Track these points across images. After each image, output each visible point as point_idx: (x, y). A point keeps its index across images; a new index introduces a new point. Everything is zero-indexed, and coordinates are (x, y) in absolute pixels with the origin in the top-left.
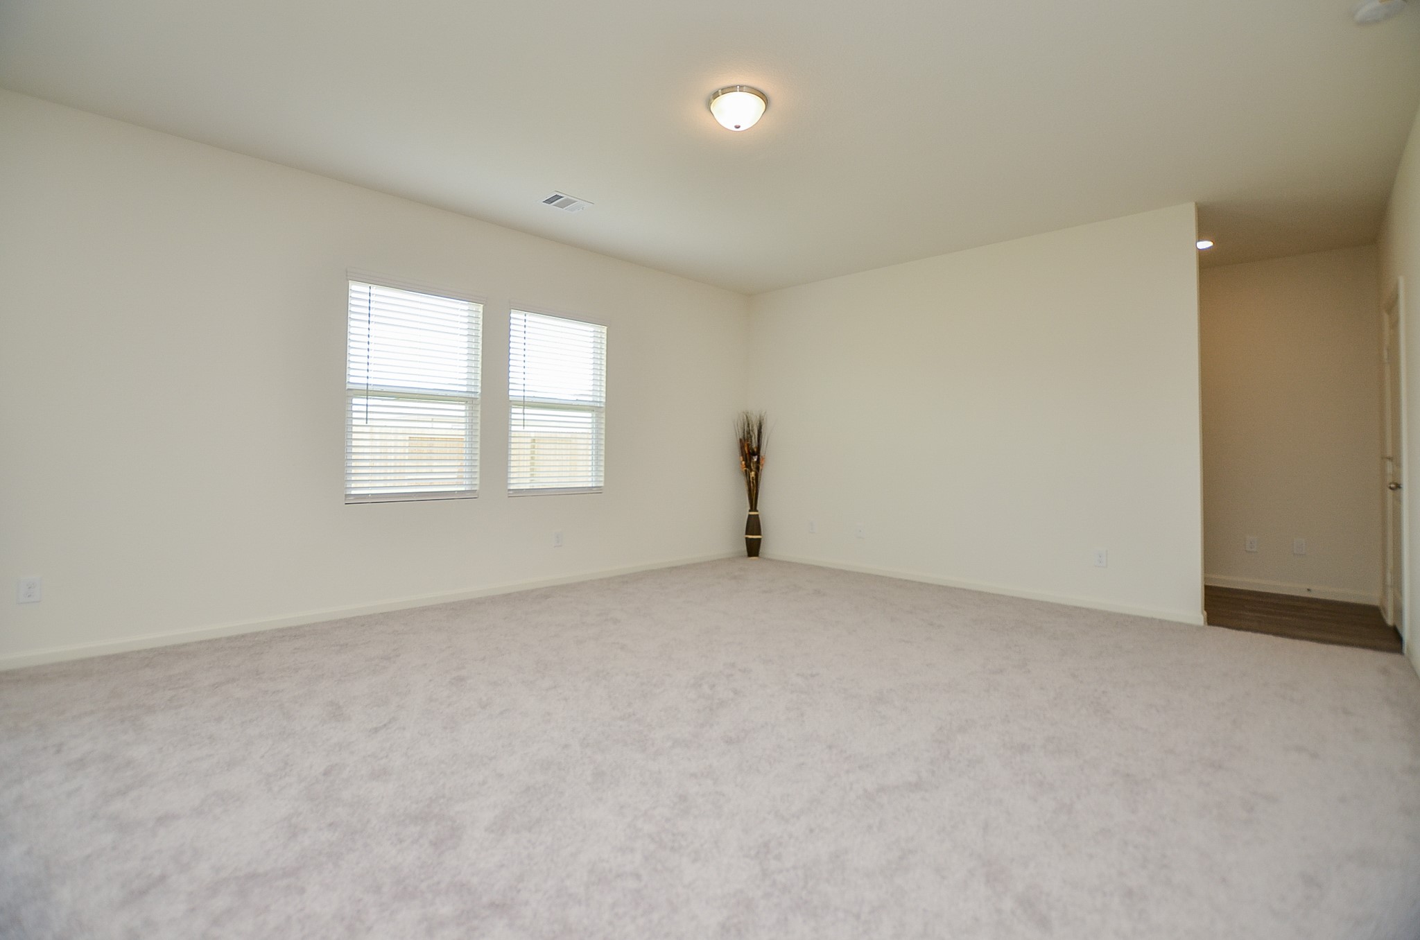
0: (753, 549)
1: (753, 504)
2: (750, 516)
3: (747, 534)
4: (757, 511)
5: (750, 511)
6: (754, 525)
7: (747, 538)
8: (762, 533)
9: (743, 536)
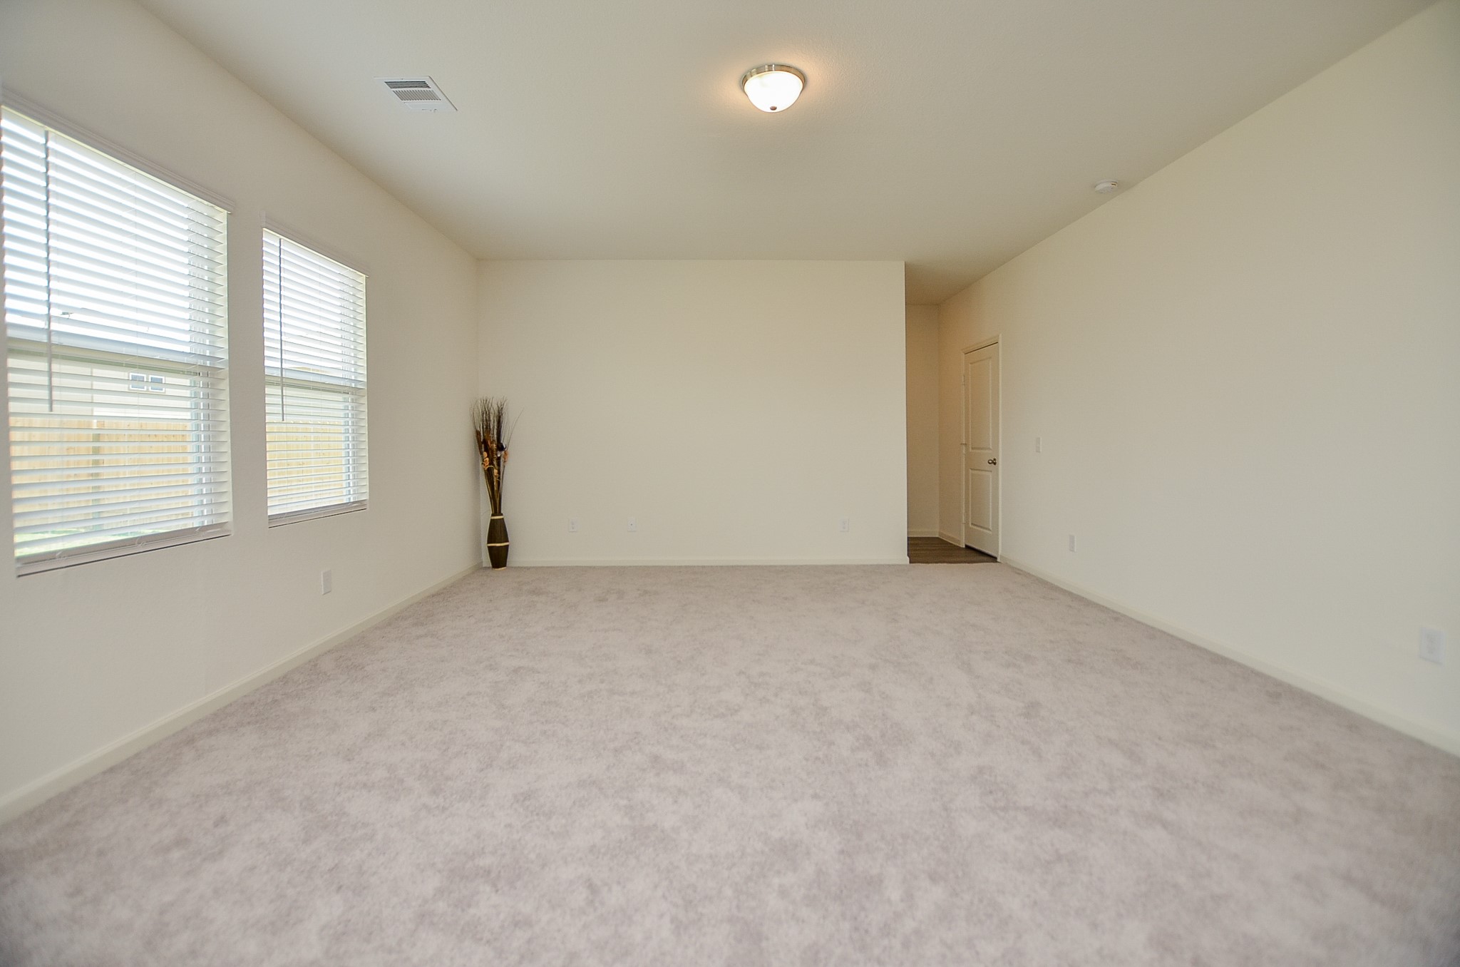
0: (499, 558)
1: (497, 509)
2: (492, 520)
3: (488, 543)
4: (502, 515)
5: (493, 515)
6: (497, 531)
7: (489, 547)
8: (509, 540)
9: (485, 545)
